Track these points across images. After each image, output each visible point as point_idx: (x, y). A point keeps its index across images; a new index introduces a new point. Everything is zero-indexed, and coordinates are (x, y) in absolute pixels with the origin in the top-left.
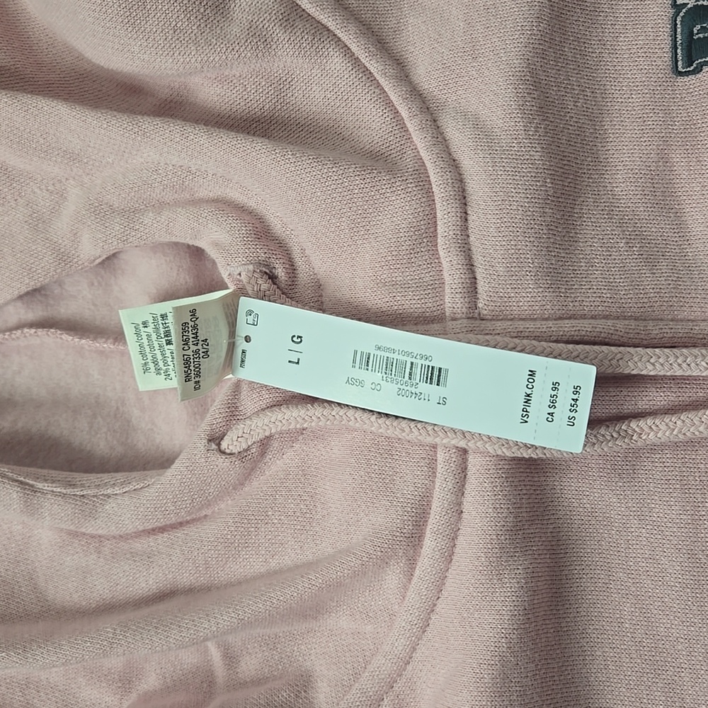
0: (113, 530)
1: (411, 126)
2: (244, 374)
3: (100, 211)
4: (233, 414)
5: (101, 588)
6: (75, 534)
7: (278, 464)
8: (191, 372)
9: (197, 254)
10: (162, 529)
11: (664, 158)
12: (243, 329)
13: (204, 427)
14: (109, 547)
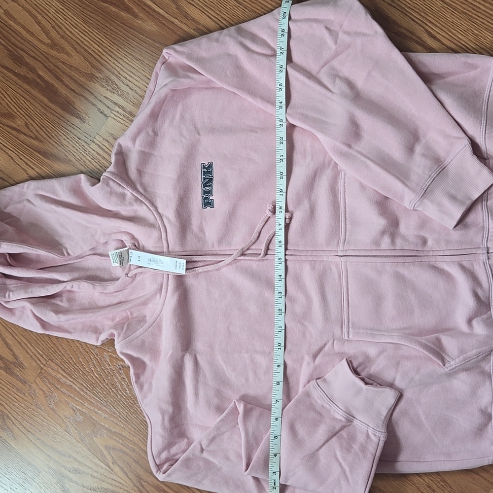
0: (109, 292)
1: (158, 219)
2: (130, 263)
3: (104, 234)
4: (130, 270)
5: (108, 303)
6: (102, 293)
7: (138, 278)
8: (121, 263)
9: (122, 241)
10: (118, 291)
11: (201, 223)
12: (130, 255)
13: (125, 273)
14: (108, 295)
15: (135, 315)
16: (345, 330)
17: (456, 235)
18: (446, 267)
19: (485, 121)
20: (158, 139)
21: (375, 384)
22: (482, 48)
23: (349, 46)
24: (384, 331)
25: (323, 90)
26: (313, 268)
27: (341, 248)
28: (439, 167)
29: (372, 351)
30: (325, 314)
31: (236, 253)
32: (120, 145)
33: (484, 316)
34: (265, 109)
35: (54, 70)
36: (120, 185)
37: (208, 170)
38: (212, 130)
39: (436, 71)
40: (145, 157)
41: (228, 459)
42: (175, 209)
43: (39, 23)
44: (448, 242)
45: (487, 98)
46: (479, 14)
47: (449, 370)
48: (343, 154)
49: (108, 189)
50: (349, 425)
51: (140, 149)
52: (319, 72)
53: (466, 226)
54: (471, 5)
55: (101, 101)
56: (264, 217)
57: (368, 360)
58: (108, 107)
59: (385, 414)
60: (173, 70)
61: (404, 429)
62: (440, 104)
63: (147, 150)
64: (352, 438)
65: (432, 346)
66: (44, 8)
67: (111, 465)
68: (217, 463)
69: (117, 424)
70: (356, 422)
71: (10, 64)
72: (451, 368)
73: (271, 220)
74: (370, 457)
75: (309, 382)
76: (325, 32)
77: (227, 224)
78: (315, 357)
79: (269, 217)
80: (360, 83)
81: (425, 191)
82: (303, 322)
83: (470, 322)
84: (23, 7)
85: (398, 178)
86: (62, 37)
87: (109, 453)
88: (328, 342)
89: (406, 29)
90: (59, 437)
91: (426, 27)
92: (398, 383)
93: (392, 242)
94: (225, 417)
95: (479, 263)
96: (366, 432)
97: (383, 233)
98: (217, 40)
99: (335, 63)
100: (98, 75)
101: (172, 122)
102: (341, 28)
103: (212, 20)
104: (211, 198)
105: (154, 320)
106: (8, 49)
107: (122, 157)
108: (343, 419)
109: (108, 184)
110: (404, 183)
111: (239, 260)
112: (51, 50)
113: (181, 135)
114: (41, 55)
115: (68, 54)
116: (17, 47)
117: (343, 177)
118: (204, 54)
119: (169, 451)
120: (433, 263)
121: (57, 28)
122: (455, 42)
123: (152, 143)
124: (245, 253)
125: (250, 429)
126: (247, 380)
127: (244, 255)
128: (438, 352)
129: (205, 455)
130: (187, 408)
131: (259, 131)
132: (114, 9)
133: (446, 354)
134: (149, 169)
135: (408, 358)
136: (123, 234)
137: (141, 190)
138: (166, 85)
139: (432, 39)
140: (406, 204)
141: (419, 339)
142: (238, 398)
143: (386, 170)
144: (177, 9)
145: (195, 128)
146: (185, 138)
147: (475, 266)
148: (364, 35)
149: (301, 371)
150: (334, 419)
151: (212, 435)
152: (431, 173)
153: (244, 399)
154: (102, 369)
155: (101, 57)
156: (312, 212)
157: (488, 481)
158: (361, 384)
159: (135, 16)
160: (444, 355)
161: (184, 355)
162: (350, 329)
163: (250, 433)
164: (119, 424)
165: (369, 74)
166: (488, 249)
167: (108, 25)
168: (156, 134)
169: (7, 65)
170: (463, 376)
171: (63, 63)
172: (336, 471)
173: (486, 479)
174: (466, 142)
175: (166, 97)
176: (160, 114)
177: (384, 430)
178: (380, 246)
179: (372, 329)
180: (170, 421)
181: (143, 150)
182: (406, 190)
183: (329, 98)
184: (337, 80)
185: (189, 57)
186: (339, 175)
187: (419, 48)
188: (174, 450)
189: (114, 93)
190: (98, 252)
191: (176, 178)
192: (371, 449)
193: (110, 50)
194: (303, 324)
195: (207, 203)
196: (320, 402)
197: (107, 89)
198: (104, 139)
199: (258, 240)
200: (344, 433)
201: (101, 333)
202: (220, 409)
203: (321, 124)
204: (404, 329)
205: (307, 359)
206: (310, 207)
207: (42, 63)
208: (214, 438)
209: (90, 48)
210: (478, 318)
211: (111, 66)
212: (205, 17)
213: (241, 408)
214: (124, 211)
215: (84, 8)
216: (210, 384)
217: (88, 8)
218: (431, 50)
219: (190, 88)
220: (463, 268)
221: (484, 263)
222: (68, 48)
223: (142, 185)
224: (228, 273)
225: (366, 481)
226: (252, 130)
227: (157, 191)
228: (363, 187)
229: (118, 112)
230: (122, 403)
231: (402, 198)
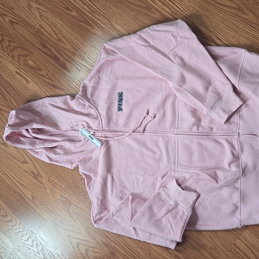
0: (77, 146)
1: (98, 115)
3: (76, 122)
5: (77, 151)
6: (74, 147)
9: (83, 125)
10: (81, 146)
11: (117, 118)
13: (84, 138)
14: (77, 148)
15: (88, 157)
16: (176, 166)
17: (225, 127)
18: (221, 141)
19: (239, 77)
20: (100, 81)
21: (188, 190)
22: (240, 45)
23: (182, 43)
24: (193, 168)
25: (170, 62)
26: (163, 139)
27: (176, 131)
28: (219, 96)
29: (187, 176)
30: (168, 159)
31: (130, 131)
32: (84, 83)
33: (236, 163)
34: (146, 69)
35: (59, 50)
36: (83, 100)
37: (121, 95)
38: (123, 78)
39: (219, 54)
40: (95, 88)
41: (123, 220)
42: (106, 111)
43: (53, 30)
44: (222, 130)
45: (241, 67)
46: (239, 30)
47: (220, 186)
48: (178, 90)
49: (78, 102)
50: (176, 208)
51: (92, 85)
52: (169, 54)
53: (230, 123)
54: (236, 26)
55: (77, 64)
56: (143, 116)
57: (185, 180)
58: (80, 67)
59: (192, 203)
60: (108, 52)
61: (200, 211)
62: (220, 69)
63: (95, 86)
64: (177, 213)
65: (212, 175)
66: (56, 24)
67: (76, 220)
68: (119, 221)
69: (79, 203)
70: (179, 206)
71: (41, 47)
72: (220, 185)
73: (146, 117)
74: (184, 221)
75: (160, 188)
76: (172, 37)
77: (128, 119)
78: (163, 178)
79: (146, 116)
80: (186, 59)
81: (212, 107)
82: (159, 162)
83: (230, 165)
84: (47, 23)
85: (200, 101)
86: (63, 36)
87: (75, 215)
88: (169, 171)
89: (208, 36)
90: (55, 207)
91: (217, 35)
92: (198, 190)
93: (197, 129)
94: (124, 201)
95: (235, 139)
96: (183, 211)
97: (194, 125)
98: (125, 40)
99: (176, 50)
100: (77, 53)
101: (106, 74)
102: (179, 35)
103: (125, 30)
104: (121, 107)
105: (96, 159)
106: (40, 41)
107: (85, 88)
108: (173, 205)
109: (78, 100)
110: (202, 103)
111: (133, 134)
112: (58, 42)
113: (110, 80)
114: (53, 44)
115: (64, 44)
116: (44, 40)
117: (178, 100)
118: (120, 46)
119: (100, 215)
120: (215, 139)
121: (61, 33)
122: (229, 41)
123: (98, 83)
124: (135, 131)
125: (133, 207)
126: (134, 186)
127: (135, 132)
128: (215, 178)
129: (114, 217)
130: (108, 197)
131: (143, 79)
132: (85, 25)
133: (218, 178)
134: (96, 94)
135: (202, 180)
136: (83, 122)
137: (92, 103)
138: (104, 58)
139: (219, 40)
140: (204, 112)
141: (207, 171)
142: (130, 194)
143: (195, 97)
144: (111, 25)
145: (116, 77)
146: (112, 81)
147: (233, 141)
148: (188, 38)
149: (157, 183)
150: (170, 205)
151: (118, 209)
152: (214, 99)
153: (132, 194)
154: (74, 179)
155: (78, 45)
156: (164, 114)
157: (236, 236)
158: (181, 190)
159: (93, 28)
160: (217, 179)
161: (107, 174)
162: (178, 166)
163: (133, 208)
164: (80, 203)
165: (190, 55)
166: (239, 133)
167: (82, 32)
168: (99, 79)
169: (40, 48)
170: (226, 189)
171: (63, 48)
172: (169, 226)
173: (235, 235)
174: (230, 86)
175: (104, 63)
176: (102, 70)
177: (191, 210)
178: (192, 131)
179: (188, 167)
180: (101, 202)
181: (94, 85)
182: (204, 106)
183: (173, 65)
184: (177, 57)
185: (114, 47)
186: (176, 98)
187: (213, 44)
188: (102, 215)
189: (83, 61)
190: (74, 129)
191: (107, 98)
192: (185, 218)
193: (82, 43)
194: (158, 163)
195: (120, 109)
196: (164, 197)
197: (80, 59)
198: (78, 80)
199: (141, 126)
200: (174, 211)
201: (73, 164)
202: (121, 198)
203: (169, 77)
204: (202, 167)
205: (160, 178)
206: (163, 112)
207: (54, 47)
208: (118, 210)
209: (74, 41)
210: (234, 163)
211: (82, 49)
212: (122, 29)
213: (130, 198)
214: (85, 111)
215: (72, 24)
216: (118, 187)
217: (73, 24)
218: (218, 45)
219: (115, 59)
220: (228, 141)
221: (237, 139)
222: (65, 41)
223: (93, 101)
224: (128, 140)
225: (181, 231)
226: (140, 78)
227: (99, 104)
228: (186, 104)
229: (84, 69)
230: (81, 194)
231: (202, 110)
